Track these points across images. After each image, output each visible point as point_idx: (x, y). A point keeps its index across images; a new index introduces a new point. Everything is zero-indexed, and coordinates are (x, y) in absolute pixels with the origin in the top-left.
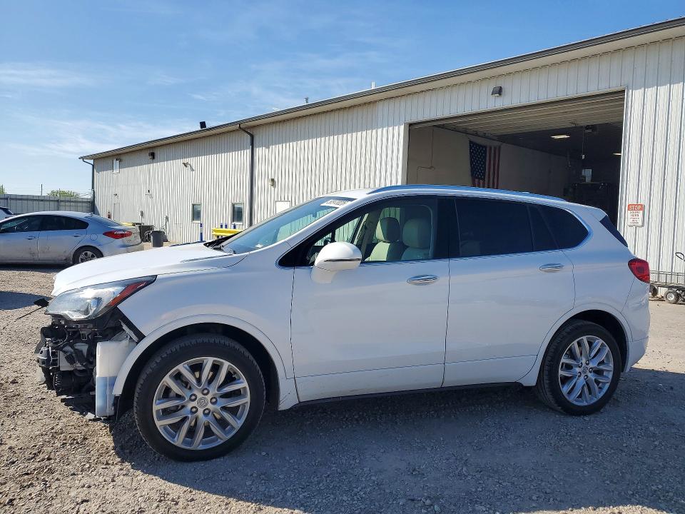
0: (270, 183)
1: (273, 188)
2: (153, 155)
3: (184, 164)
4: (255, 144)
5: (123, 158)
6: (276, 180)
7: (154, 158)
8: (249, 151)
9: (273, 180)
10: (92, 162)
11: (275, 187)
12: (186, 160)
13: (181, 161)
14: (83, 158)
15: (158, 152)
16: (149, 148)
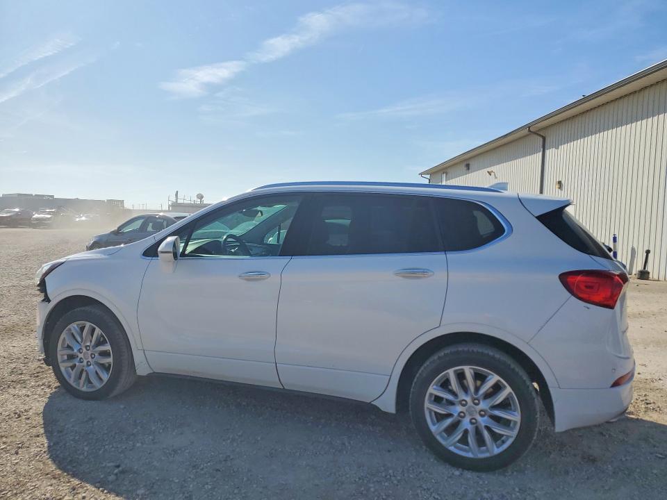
0: (557, 186)
1: (560, 191)
2: (468, 166)
3: (488, 172)
4: (546, 146)
5: (449, 170)
6: (563, 182)
7: (468, 169)
8: (541, 154)
9: (560, 183)
10: (428, 176)
11: (562, 190)
12: (489, 169)
13: (486, 170)
14: (421, 174)
15: (472, 163)
16: (466, 160)
